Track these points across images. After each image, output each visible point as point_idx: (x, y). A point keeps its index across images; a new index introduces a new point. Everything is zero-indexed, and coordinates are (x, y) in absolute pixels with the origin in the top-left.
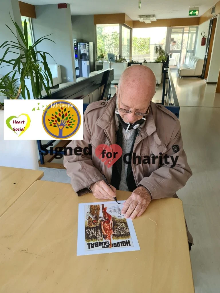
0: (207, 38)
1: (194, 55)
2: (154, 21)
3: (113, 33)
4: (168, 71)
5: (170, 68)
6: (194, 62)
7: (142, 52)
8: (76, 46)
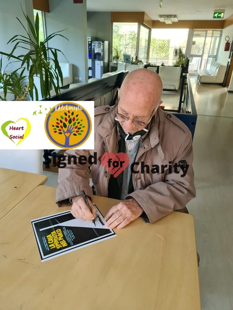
0: (231, 43)
1: (216, 60)
2: (175, 21)
3: (130, 33)
4: (187, 77)
5: (189, 74)
6: (216, 68)
7: (160, 54)
8: (90, 45)
